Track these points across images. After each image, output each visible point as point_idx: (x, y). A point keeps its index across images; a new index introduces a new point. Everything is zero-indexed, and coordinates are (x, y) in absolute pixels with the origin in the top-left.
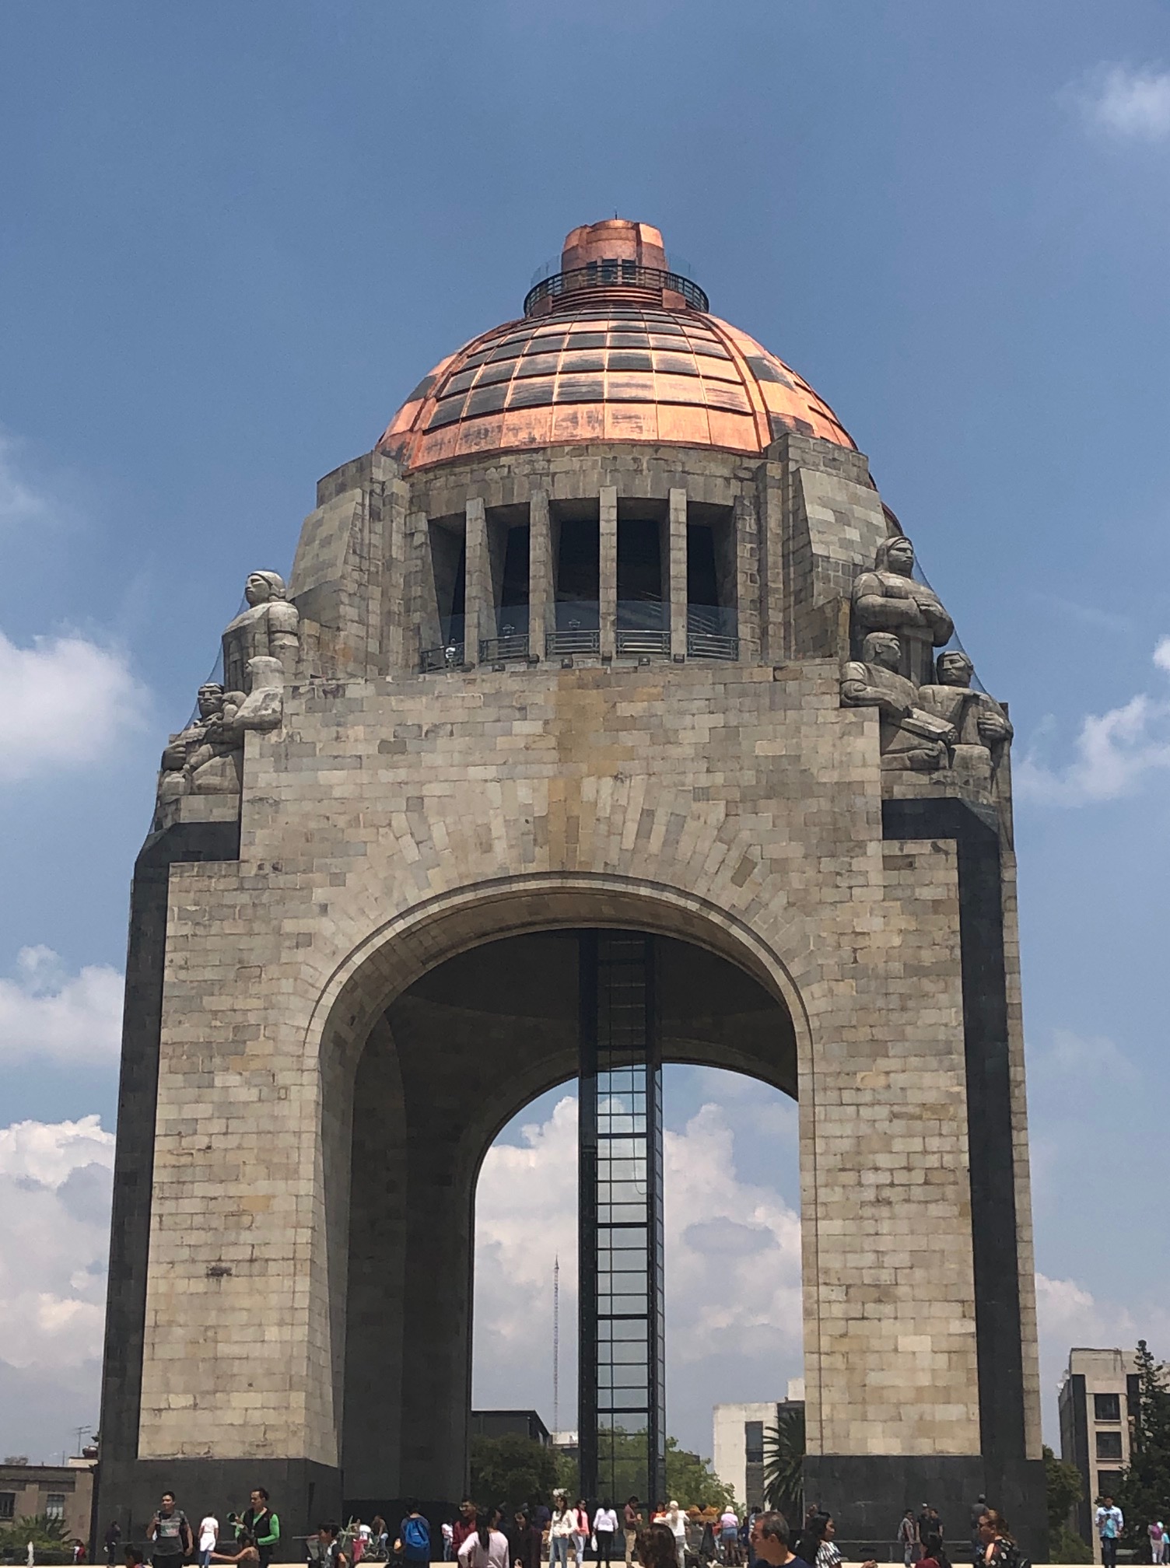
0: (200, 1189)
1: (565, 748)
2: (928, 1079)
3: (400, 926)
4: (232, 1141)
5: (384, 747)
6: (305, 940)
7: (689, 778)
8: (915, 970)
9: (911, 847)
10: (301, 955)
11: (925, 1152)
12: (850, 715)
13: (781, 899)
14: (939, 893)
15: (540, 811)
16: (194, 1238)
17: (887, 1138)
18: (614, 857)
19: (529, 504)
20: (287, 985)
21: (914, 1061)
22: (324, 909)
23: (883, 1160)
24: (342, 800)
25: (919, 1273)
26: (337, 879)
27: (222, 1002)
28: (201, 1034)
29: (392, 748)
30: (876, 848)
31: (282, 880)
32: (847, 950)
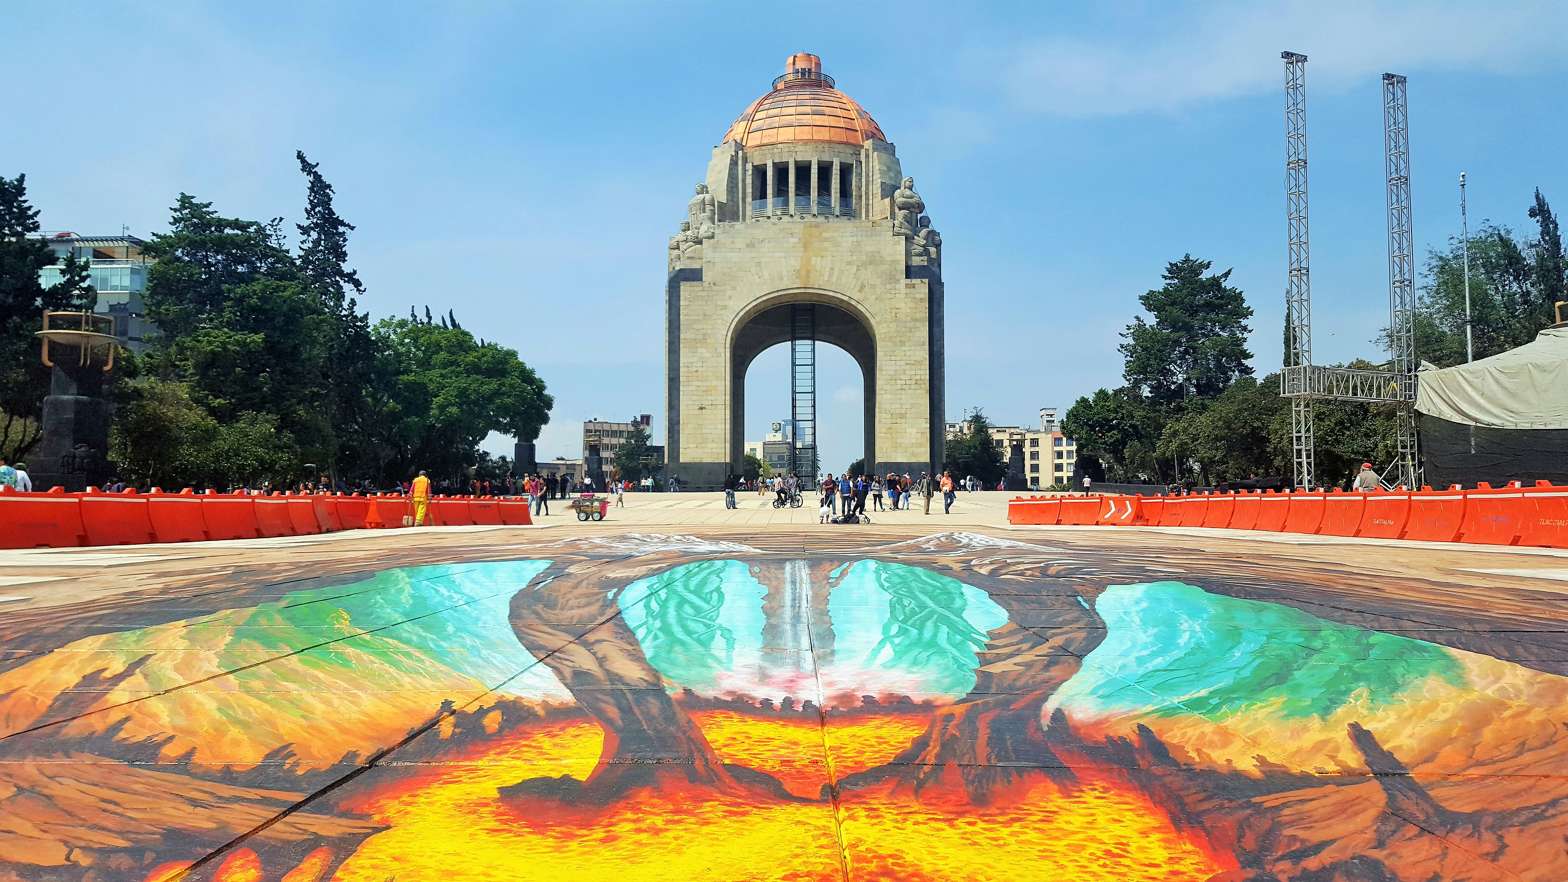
0: (695, 383)
1: (806, 247)
2: (917, 353)
3: (754, 304)
4: (704, 369)
5: (748, 245)
6: (725, 308)
7: (845, 258)
8: (915, 320)
9: (915, 281)
10: (723, 312)
11: (916, 375)
12: (896, 238)
13: (874, 297)
14: (923, 296)
15: (798, 268)
16: (694, 398)
17: (904, 371)
18: (821, 283)
19: (788, 162)
20: (719, 321)
21: (913, 348)
22: (730, 297)
23: (903, 377)
24: (735, 263)
25: (913, 410)
26: (734, 288)
27: (699, 327)
28: (693, 336)
29: (751, 245)
30: (904, 281)
31: (716, 288)
32: (893, 314)
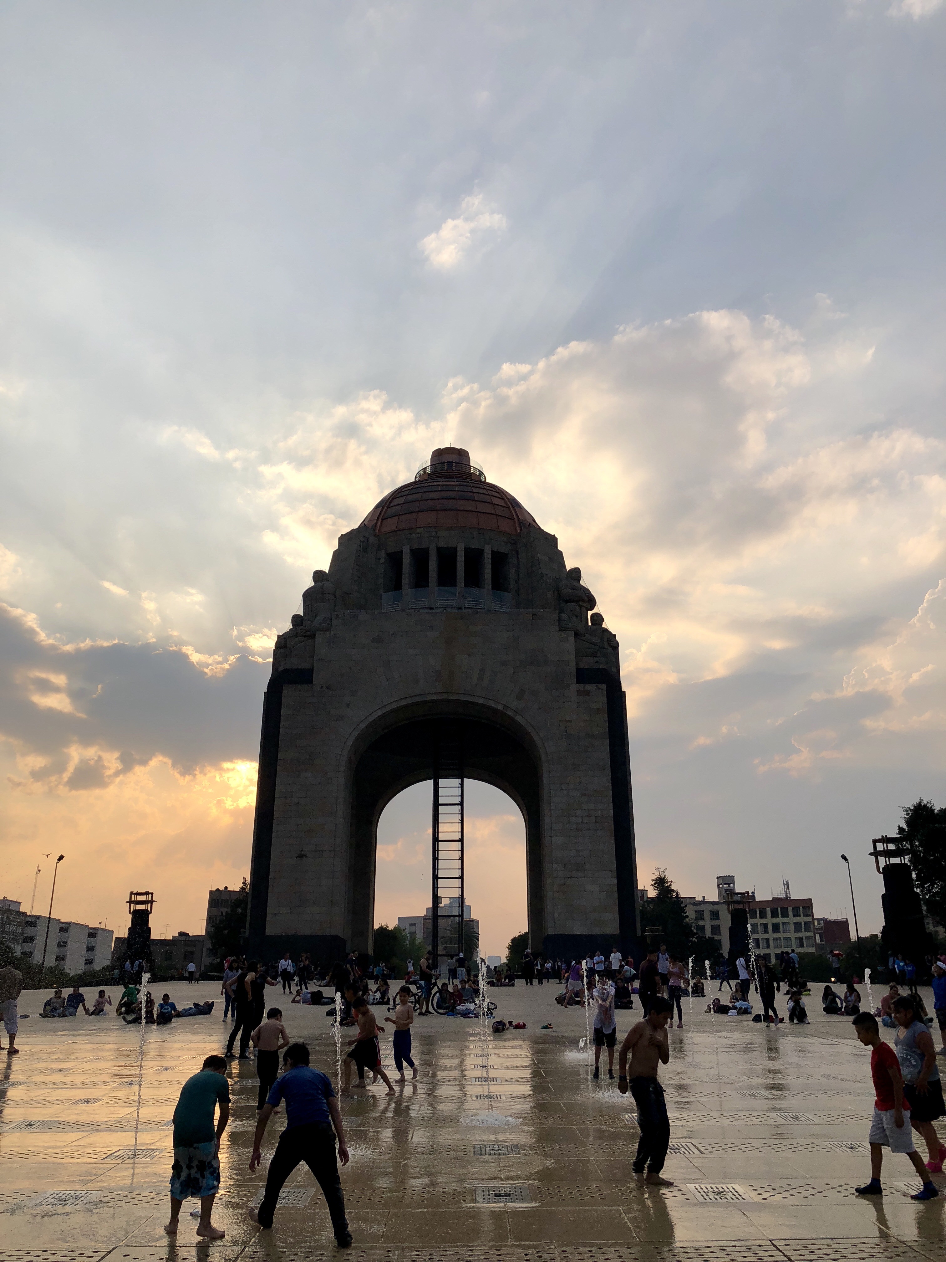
0: (294, 821)
1: (448, 643)
3: (379, 713)
4: (308, 801)
5: (374, 640)
6: (340, 718)
7: (499, 657)
9: (588, 687)
10: (338, 724)
11: (595, 810)
12: (563, 634)
13: (537, 706)
14: (598, 706)
15: (438, 668)
16: (291, 841)
17: (580, 804)
18: (468, 686)
19: (429, 548)
20: (332, 736)
22: (348, 705)
23: (578, 812)
24: (356, 661)
26: (354, 693)
27: (304, 743)
28: (295, 756)
29: (377, 641)
30: (574, 687)
31: (330, 693)
32: (563, 727)
